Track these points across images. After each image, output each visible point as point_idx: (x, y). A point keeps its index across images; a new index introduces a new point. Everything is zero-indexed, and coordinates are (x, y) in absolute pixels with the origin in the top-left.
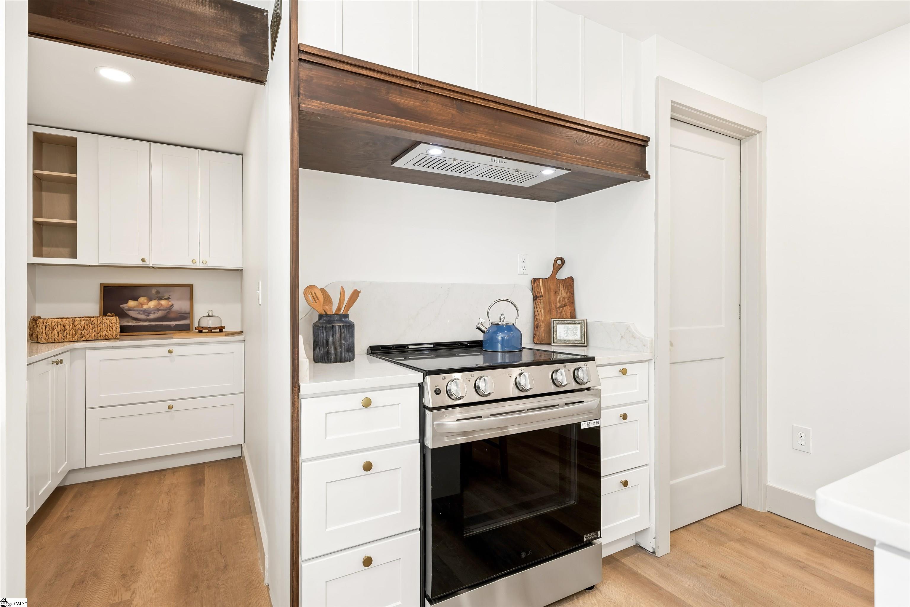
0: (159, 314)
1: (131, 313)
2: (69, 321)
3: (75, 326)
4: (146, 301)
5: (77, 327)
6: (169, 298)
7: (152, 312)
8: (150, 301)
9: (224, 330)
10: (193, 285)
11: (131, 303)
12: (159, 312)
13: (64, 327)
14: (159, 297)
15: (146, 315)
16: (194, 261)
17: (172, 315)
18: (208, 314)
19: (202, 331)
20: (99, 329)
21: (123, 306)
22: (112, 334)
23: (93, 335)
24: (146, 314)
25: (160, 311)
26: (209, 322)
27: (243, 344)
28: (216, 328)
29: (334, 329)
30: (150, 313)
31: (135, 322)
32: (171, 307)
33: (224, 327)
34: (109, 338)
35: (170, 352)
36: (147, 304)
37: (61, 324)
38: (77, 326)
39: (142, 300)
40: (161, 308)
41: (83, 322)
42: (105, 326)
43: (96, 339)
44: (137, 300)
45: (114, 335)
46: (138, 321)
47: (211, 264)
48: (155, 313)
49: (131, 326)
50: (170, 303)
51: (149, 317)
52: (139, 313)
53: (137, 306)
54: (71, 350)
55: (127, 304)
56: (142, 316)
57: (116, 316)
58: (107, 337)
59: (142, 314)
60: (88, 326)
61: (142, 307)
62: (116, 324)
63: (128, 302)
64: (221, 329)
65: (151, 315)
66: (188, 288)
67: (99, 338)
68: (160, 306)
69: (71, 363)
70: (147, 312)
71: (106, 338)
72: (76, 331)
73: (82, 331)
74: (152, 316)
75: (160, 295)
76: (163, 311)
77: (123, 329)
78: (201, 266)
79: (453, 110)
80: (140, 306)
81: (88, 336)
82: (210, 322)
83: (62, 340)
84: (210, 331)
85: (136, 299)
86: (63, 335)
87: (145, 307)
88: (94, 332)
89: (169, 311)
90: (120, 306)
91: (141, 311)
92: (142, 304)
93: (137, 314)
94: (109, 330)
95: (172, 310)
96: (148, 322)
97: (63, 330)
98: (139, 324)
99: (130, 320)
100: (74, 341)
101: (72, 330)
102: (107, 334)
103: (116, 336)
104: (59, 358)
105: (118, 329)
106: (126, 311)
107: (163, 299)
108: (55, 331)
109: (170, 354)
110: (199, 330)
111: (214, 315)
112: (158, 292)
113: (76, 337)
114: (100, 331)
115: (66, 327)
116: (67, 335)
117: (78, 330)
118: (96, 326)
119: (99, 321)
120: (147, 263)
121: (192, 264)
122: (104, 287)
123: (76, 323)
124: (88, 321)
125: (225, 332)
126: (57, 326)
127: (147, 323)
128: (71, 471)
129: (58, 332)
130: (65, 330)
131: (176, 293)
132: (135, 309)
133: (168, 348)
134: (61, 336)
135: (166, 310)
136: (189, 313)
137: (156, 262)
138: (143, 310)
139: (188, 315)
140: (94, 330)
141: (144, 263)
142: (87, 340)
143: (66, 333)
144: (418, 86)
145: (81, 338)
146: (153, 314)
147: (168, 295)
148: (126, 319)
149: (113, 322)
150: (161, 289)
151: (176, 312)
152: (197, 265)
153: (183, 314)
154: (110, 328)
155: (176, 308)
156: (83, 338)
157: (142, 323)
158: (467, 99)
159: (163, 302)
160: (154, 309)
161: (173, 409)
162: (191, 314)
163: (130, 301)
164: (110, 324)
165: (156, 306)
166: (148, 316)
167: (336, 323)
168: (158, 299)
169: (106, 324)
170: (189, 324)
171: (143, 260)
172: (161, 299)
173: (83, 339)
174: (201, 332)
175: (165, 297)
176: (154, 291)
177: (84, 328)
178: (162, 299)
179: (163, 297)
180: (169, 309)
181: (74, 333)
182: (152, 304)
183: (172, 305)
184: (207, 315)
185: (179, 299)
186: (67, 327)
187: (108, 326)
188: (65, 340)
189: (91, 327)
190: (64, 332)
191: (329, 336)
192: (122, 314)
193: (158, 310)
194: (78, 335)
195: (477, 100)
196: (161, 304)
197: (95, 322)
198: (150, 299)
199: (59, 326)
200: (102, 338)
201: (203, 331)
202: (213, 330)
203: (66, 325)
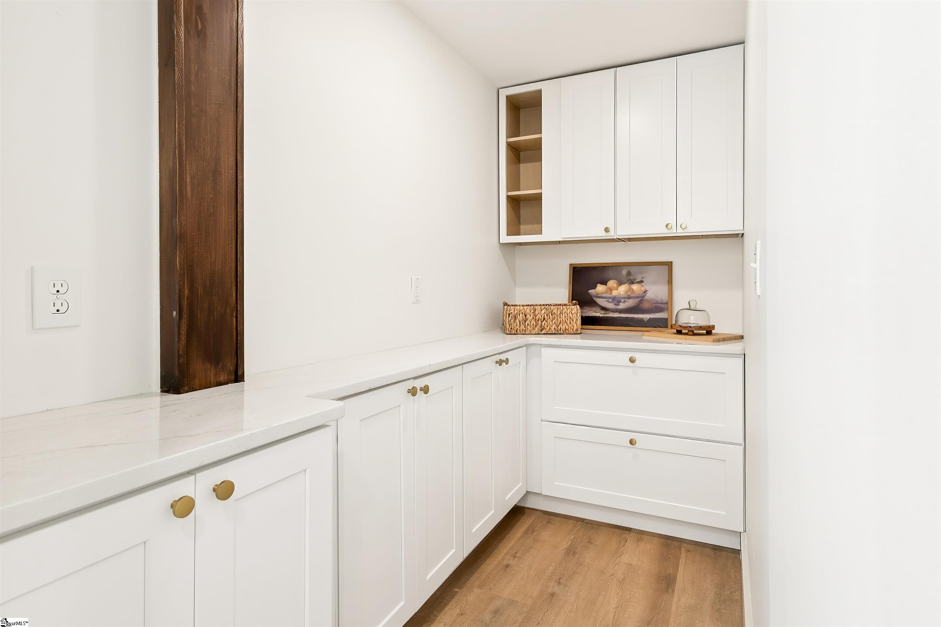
0: (630, 303)
1: (602, 302)
2: (530, 308)
3: (536, 315)
4: (615, 285)
6: (641, 282)
7: (623, 300)
8: (620, 285)
9: (713, 331)
10: (672, 262)
11: (600, 288)
12: (630, 300)
14: (630, 280)
15: (615, 305)
16: (670, 226)
17: (646, 305)
18: (690, 306)
19: (681, 331)
20: (559, 320)
21: (591, 292)
22: (572, 327)
23: (553, 328)
24: (616, 302)
25: (632, 299)
26: (690, 317)
27: (741, 360)
28: (701, 328)
30: (620, 302)
31: (603, 312)
32: (644, 294)
33: (713, 327)
34: (570, 332)
35: (632, 360)
36: (617, 290)
37: (522, 313)
38: (538, 316)
39: (612, 283)
40: (632, 295)
41: (543, 312)
42: (565, 317)
43: (556, 333)
44: (606, 284)
45: (575, 329)
46: (607, 311)
47: (694, 229)
48: (625, 301)
49: (599, 317)
50: (643, 288)
51: (619, 306)
52: (608, 301)
53: (606, 292)
54: (527, 346)
55: (595, 289)
56: (611, 306)
57: (580, 304)
58: (567, 331)
59: (610, 302)
60: (548, 316)
61: (611, 293)
62: (577, 315)
63: (596, 286)
64: (709, 331)
65: (621, 303)
66: (666, 267)
67: (559, 332)
68: (632, 292)
70: (616, 300)
71: (565, 332)
73: (542, 322)
74: (622, 306)
75: (631, 277)
76: (635, 299)
77: (587, 321)
78: (680, 232)
80: (609, 292)
81: (548, 328)
82: (692, 318)
83: (524, 332)
84: (691, 333)
85: (604, 283)
86: (524, 326)
87: (615, 293)
88: (554, 324)
89: (642, 299)
90: (589, 291)
91: (610, 298)
92: (611, 290)
93: (606, 302)
94: (569, 322)
95: (645, 298)
96: (618, 313)
97: (524, 320)
98: (608, 315)
99: (598, 309)
100: (535, 334)
101: (532, 321)
102: (567, 327)
103: (577, 330)
104: (503, 357)
105: (579, 322)
106: (594, 298)
107: (636, 283)
108: (517, 321)
109: (631, 364)
110: (677, 331)
111: (698, 307)
112: (629, 273)
113: (536, 329)
114: (560, 323)
115: (527, 317)
116: (528, 327)
117: (538, 320)
118: (556, 317)
119: (559, 311)
120: (612, 235)
121: (666, 231)
122: (574, 268)
123: (537, 312)
124: (548, 310)
125: (716, 334)
126: (519, 315)
127: (616, 315)
129: (520, 322)
130: (527, 320)
131: (651, 275)
132: (604, 295)
134: (522, 327)
135: (638, 297)
136: (667, 303)
137: (622, 232)
138: (612, 297)
139: (665, 306)
140: (554, 322)
141: (608, 234)
142: (548, 333)
143: (527, 324)
145: (541, 330)
146: (623, 303)
147: (641, 277)
148: (594, 309)
149: (573, 312)
150: (633, 270)
151: (649, 301)
152: (673, 232)
153: (658, 303)
154: (570, 320)
155: (650, 295)
156: (544, 330)
157: (611, 315)
159: (635, 287)
160: (624, 296)
161: (636, 446)
162: (669, 304)
163: (598, 285)
164: (571, 315)
165: (626, 293)
168: (628, 282)
169: (566, 315)
170: (666, 319)
171: (607, 230)
173: (543, 332)
174: (679, 332)
175: (637, 280)
176: (624, 272)
177: (544, 319)
178: (634, 283)
179: (635, 280)
180: (642, 298)
181: (535, 324)
182: (623, 289)
183: (645, 292)
184: (688, 307)
185: (654, 283)
187: (569, 317)
188: (527, 333)
189: (551, 318)
190: (525, 322)
192: (590, 302)
193: (629, 298)
194: (538, 327)
196: (633, 290)
197: (555, 311)
198: (620, 283)
199: (521, 315)
200: (562, 332)
201: (683, 331)
202: (695, 331)
203: (527, 313)
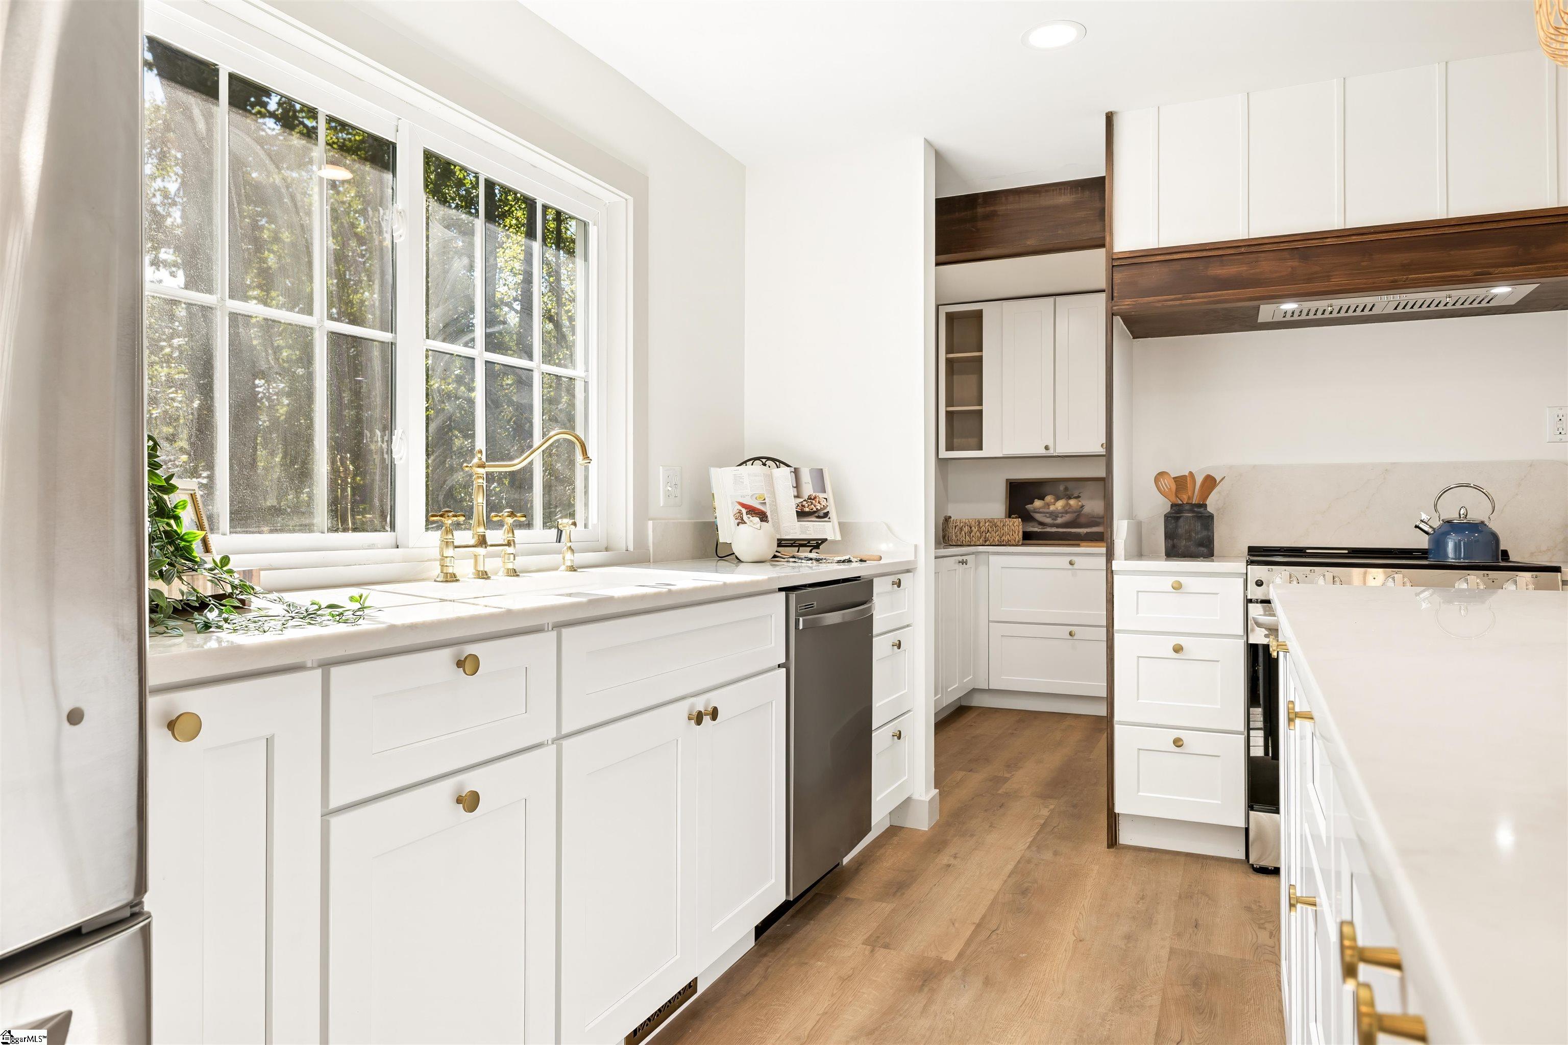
0: (1067, 518)
1: (1038, 517)
2: (976, 523)
4: (1053, 501)
5: (982, 530)
6: (1078, 497)
7: (1060, 515)
8: (1058, 500)
11: (1038, 503)
13: (971, 528)
14: (1067, 495)
15: (1053, 519)
17: (1083, 519)
20: (1003, 532)
22: (1014, 539)
23: (996, 539)
24: (1053, 517)
25: (1069, 515)
29: (1181, 520)
30: (1058, 517)
31: (1041, 527)
32: (1081, 509)
34: (1012, 544)
35: (1071, 562)
36: (1055, 505)
37: (967, 525)
38: (982, 528)
39: (1049, 498)
40: (1070, 510)
41: (987, 524)
42: (1008, 529)
43: (999, 544)
44: (1044, 500)
45: (1017, 541)
46: (1044, 526)
48: (1063, 516)
49: (1036, 533)
50: (1080, 504)
52: (1046, 516)
53: (1044, 507)
54: (976, 554)
55: (1032, 504)
56: (1048, 520)
57: (1019, 518)
58: (1010, 543)
59: (1048, 518)
60: (992, 528)
61: (1049, 508)
62: (1020, 528)
63: (1034, 502)
66: (1102, 483)
67: (1002, 543)
68: (1069, 506)
69: (976, 569)
70: (1054, 515)
71: (1008, 544)
72: (981, 533)
73: (987, 534)
74: (1059, 521)
75: (1068, 493)
76: (1073, 514)
77: (1028, 538)
79: (1295, 262)
81: (992, 540)
83: (969, 543)
85: (1042, 498)
86: (970, 537)
87: (1052, 508)
88: (998, 535)
90: (1026, 506)
91: (1047, 513)
92: (1048, 505)
93: (1043, 517)
94: (1011, 534)
95: (1082, 512)
96: (1055, 528)
97: (970, 532)
98: (1045, 530)
99: (1035, 524)
100: (980, 545)
101: (977, 533)
102: (1010, 538)
103: (1018, 542)
104: (965, 558)
105: (1021, 534)
106: (1031, 514)
107: (1072, 499)
108: (963, 532)
109: (1070, 567)
112: (1066, 489)
113: (981, 541)
114: (1003, 535)
116: (973, 538)
117: (983, 533)
118: (1000, 529)
119: (1002, 523)
120: (1051, 452)
121: (1102, 450)
122: (1010, 483)
123: (981, 525)
124: (994, 524)
127: (1054, 530)
128: (974, 690)
129: (965, 534)
130: (972, 532)
131: (1087, 490)
132: (1041, 510)
133: (1068, 559)
134: (968, 538)
135: (1075, 512)
136: (1107, 518)
137: (1063, 449)
138: (1049, 512)
139: (1106, 520)
140: (997, 533)
141: (1048, 452)
142: (991, 544)
143: (972, 536)
144: (1243, 250)
145: (985, 542)
147: (1078, 493)
148: (1031, 524)
149: (1014, 525)
150: (1070, 485)
151: (1085, 515)
153: (1095, 518)
154: (1013, 532)
155: (1087, 510)
156: (988, 541)
157: (1049, 529)
158: (1313, 244)
159: (1072, 502)
160: (1062, 511)
161: (1075, 638)
163: (1036, 500)
165: (1064, 508)
166: (1056, 520)
167: (1184, 513)
168: (1066, 497)
169: (1009, 526)
170: (1103, 533)
171: (1047, 448)
172: (1070, 498)
173: (987, 544)
176: (1062, 488)
177: (988, 531)
179: (1073, 495)
180: (1079, 513)
181: (979, 536)
182: (1060, 504)
183: (1082, 506)
185: (1092, 498)
186: (973, 528)
187: (1012, 529)
188: (972, 543)
189: (995, 530)
190: (971, 534)
191: (1176, 527)
192: (1027, 517)
193: (1067, 512)
194: (982, 538)
195: (1329, 240)
196: (1070, 505)
197: (998, 523)
198: (1058, 498)
199: (966, 527)
200: (1005, 543)
203: (972, 526)
